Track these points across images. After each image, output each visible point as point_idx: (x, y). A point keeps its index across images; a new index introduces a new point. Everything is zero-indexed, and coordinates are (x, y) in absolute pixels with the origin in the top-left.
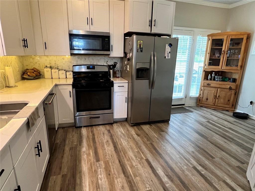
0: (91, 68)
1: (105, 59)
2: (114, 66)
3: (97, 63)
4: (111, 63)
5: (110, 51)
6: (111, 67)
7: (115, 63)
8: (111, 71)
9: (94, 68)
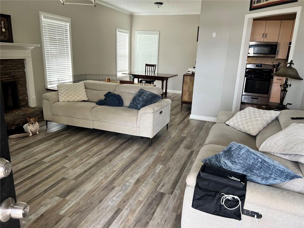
0: (259, 66)
1: (271, 60)
2: (278, 65)
3: (264, 63)
4: (276, 63)
5: (275, 54)
6: (276, 66)
7: (279, 64)
8: (275, 69)
9: (261, 66)
